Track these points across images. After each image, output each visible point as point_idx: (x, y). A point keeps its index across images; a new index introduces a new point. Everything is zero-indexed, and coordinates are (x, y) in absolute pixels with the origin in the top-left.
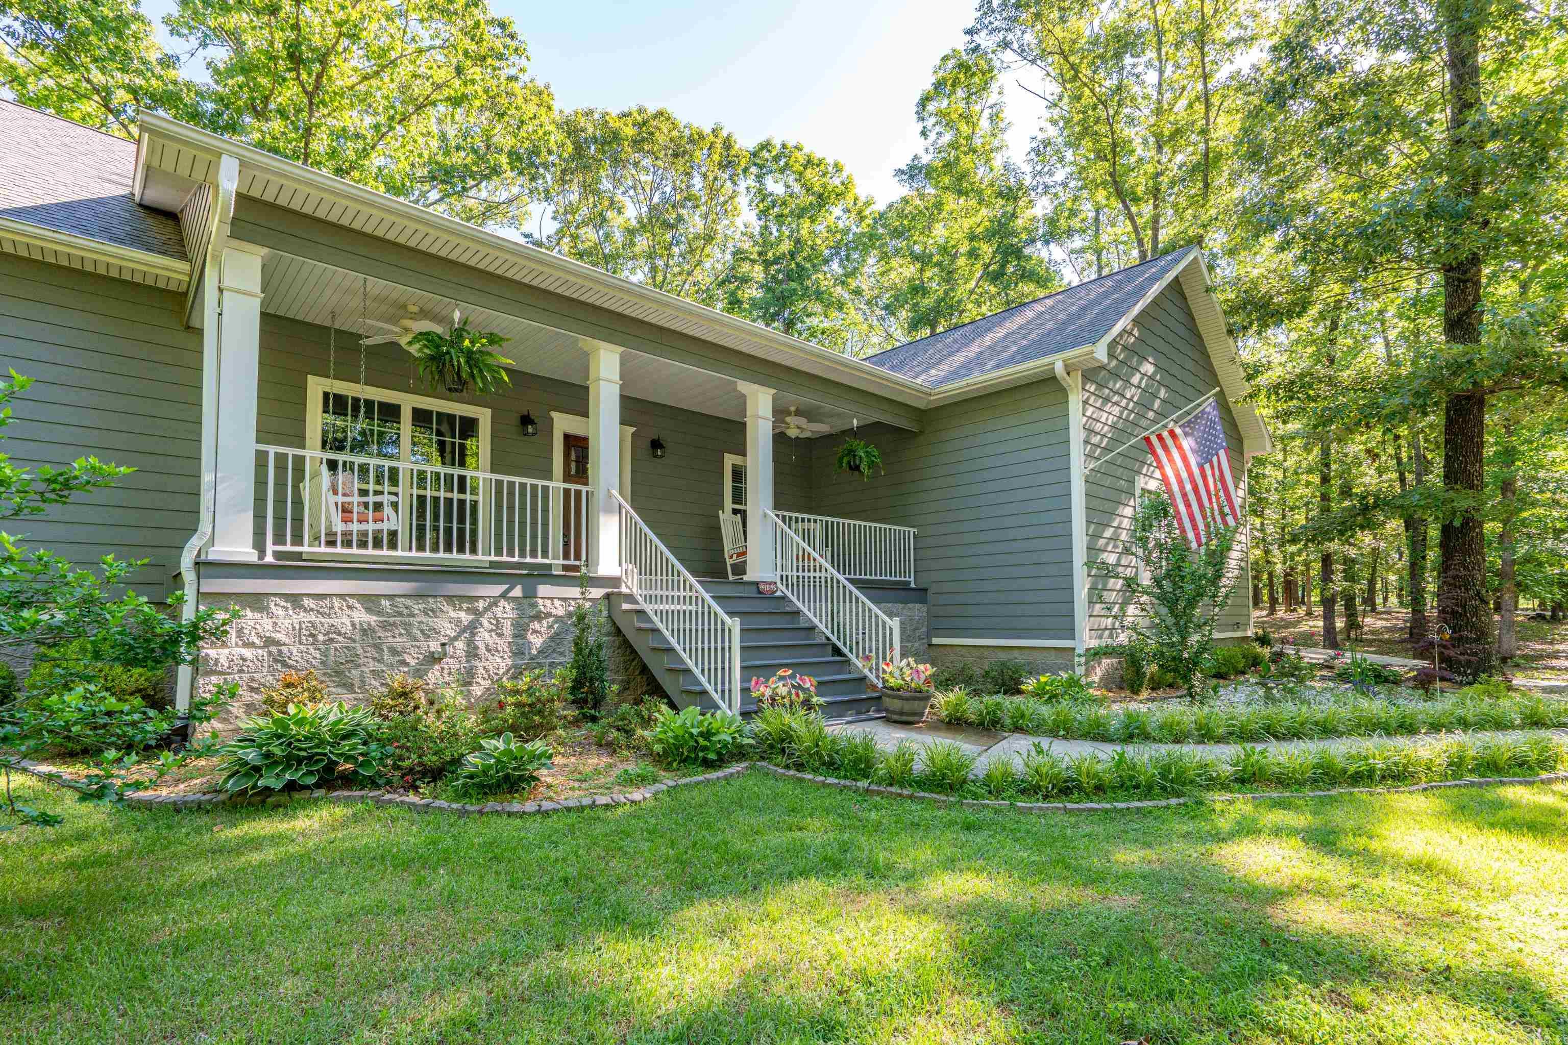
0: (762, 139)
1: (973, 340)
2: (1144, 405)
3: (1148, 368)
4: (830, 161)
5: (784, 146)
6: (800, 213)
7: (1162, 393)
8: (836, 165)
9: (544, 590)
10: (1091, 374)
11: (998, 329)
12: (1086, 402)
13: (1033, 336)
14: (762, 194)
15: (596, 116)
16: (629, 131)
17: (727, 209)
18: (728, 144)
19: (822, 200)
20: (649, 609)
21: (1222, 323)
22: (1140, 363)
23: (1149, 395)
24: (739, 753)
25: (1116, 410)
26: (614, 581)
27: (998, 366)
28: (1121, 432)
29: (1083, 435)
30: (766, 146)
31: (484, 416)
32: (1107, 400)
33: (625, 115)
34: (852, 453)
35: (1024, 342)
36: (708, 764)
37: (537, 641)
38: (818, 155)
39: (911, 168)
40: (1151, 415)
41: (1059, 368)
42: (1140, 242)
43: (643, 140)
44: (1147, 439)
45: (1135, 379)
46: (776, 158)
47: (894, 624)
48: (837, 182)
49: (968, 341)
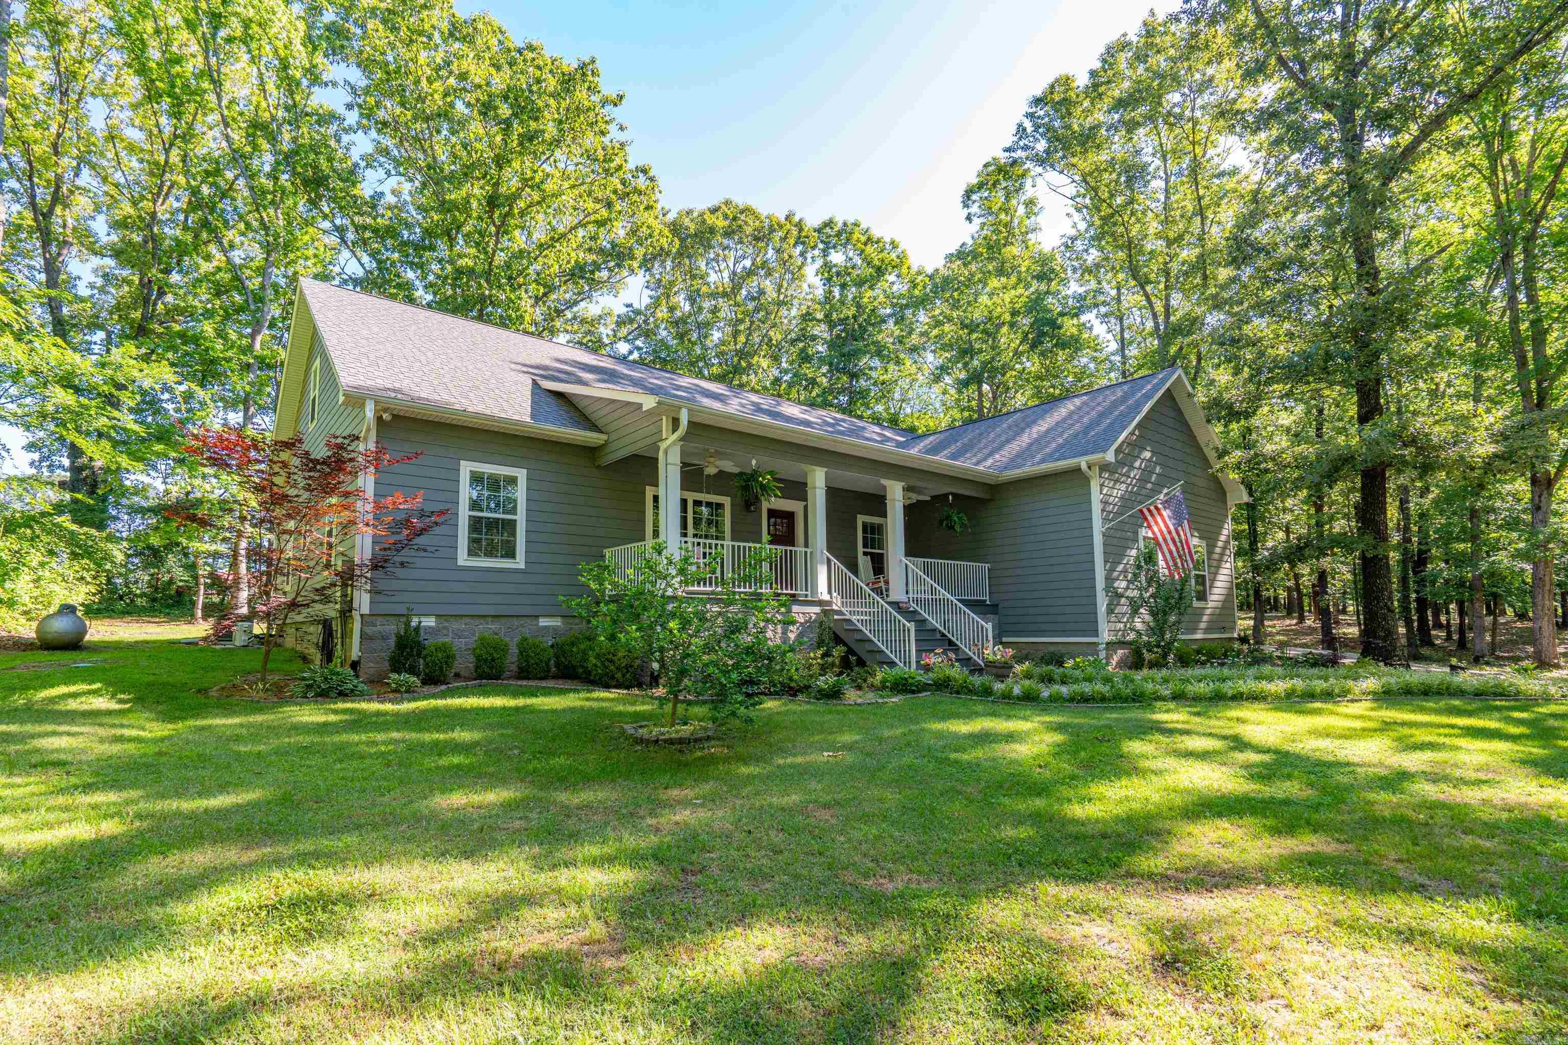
0: (826, 218)
1: (1023, 430)
2: (1143, 480)
3: (1147, 454)
4: (887, 239)
5: (845, 224)
6: (860, 283)
7: (1158, 470)
8: (892, 243)
9: (795, 608)
10: (1104, 467)
11: (1041, 422)
12: (1102, 485)
13: (1065, 436)
14: (827, 266)
15: (695, 214)
16: (721, 223)
17: (797, 276)
18: (799, 225)
19: (880, 272)
20: (854, 618)
21: (1202, 414)
22: (1140, 453)
23: (1147, 472)
24: (924, 687)
25: (1123, 487)
26: (829, 603)
27: (1043, 461)
28: (1127, 501)
29: (1100, 506)
30: (829, 224)
31: (726, 501)
32: (1117, 481)
33: (714, 211)
34: (948, 518)
35: (1061, 441)
36: (913, 692)
37: (792, 636)
38: (876, 233)
39: (959, 252)
40: (1149, 486)
41: (1084, 466)
42: (1155, 316)
43: (733, 232)
44: (1141, 511)
45: (1137, 464)
46: (839, 234)
47: (989, 626)
48: (893, 256)
49: (1019, 430)
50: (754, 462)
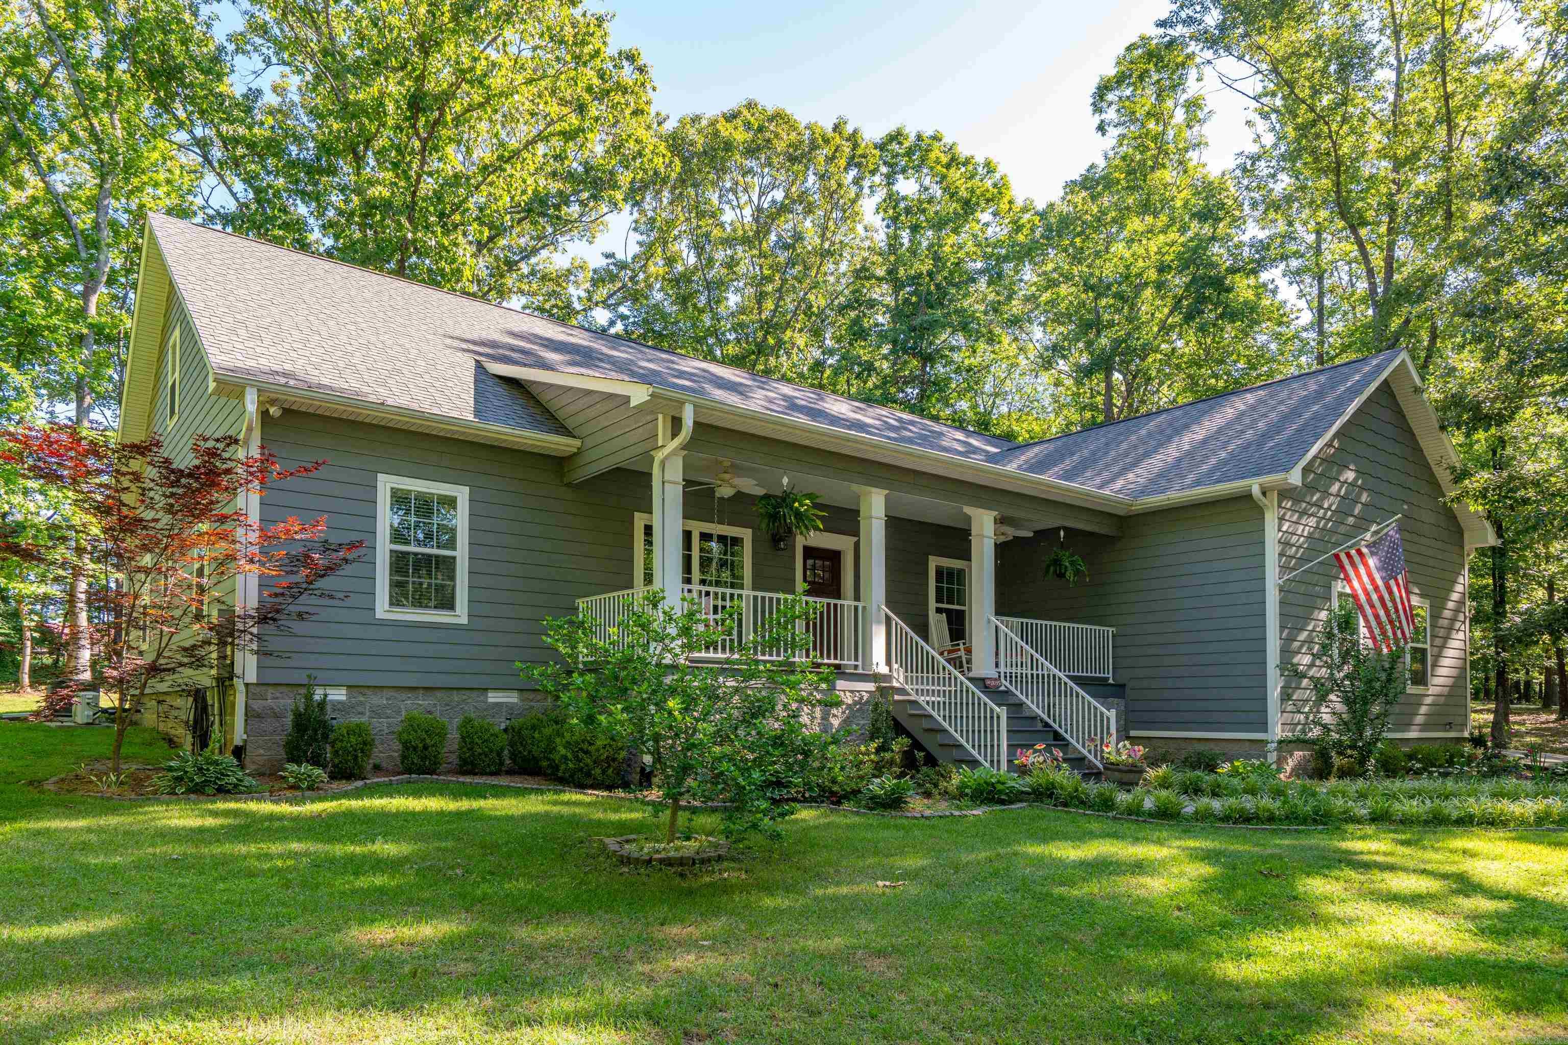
0: (892, 128)
1: (1169, 439)
2: (1342, 512)
3: (1350, 475)
4: (980, 159)
5: (919, 137)
6: (939, 224)
7: (1364, 497)
8: (988, 164)
9: (841, 684)
10: (1285, 493)
11: (1195, 427)
12: (1282, 519)
13: (1231, 447)
14: (892, 199)
15: (704, 123)
16: (741, 136)
17: (849, 213)
18: (853, 139)
19: (968, 207)
20: (922, 699)
21: (1434, 419)
22: (1340, 473)
23: (1347, 501)
24: (1016, 797)
25: (1312, 521)
26: (887, 678)
27: (1198, 483)
28: (1317, 542)
29: (1278, 549)
30: (896, 136)
31: (746, 534)
32: (1303, 513)
33: (731, 117)
34: (1057, 562)
35: (1223, 455)
36: (1002, 802)
37: (836, 722)
38: (963, 151)
39: (1085, 178)
40: (1351, 520)
41: (1256, 491)
42: (1370, 273)
43: (759, 149)
44: (1337, 556)
45: (1334, 488)
46: (909, 153)
47: (1112, 714)
48: (988, 183)
49: (1165, 437)
50: (785, 481)
